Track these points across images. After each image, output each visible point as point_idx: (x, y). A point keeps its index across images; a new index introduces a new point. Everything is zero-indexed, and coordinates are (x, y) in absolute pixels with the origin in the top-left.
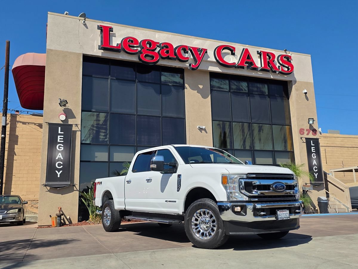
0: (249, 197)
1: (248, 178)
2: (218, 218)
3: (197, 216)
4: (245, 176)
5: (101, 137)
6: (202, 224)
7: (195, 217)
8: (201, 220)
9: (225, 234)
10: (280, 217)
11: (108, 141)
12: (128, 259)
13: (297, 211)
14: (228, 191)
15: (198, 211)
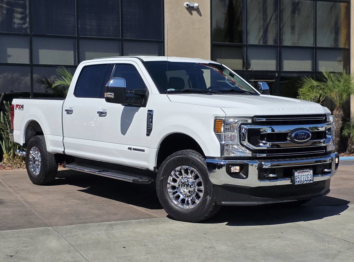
0: (253, 151)
1: (254, 123)
2: (207, 180)
3: (176, 175)
4: (250, 121)
5: (17, 21)
6: (183, 187)
7: (172, 176)
8: (181, 182)
9: (216, 203)
10: (298, 180)
11: (28, 29)
12: (75, 237)
13: (326, 170)
14: (223, 142)
15: (178, 168)
